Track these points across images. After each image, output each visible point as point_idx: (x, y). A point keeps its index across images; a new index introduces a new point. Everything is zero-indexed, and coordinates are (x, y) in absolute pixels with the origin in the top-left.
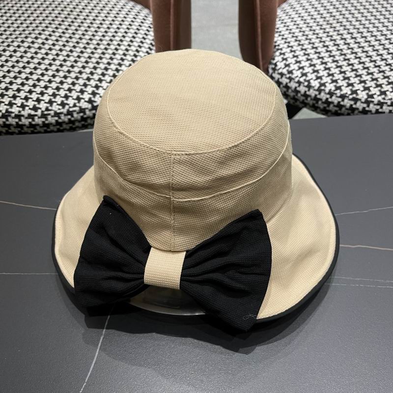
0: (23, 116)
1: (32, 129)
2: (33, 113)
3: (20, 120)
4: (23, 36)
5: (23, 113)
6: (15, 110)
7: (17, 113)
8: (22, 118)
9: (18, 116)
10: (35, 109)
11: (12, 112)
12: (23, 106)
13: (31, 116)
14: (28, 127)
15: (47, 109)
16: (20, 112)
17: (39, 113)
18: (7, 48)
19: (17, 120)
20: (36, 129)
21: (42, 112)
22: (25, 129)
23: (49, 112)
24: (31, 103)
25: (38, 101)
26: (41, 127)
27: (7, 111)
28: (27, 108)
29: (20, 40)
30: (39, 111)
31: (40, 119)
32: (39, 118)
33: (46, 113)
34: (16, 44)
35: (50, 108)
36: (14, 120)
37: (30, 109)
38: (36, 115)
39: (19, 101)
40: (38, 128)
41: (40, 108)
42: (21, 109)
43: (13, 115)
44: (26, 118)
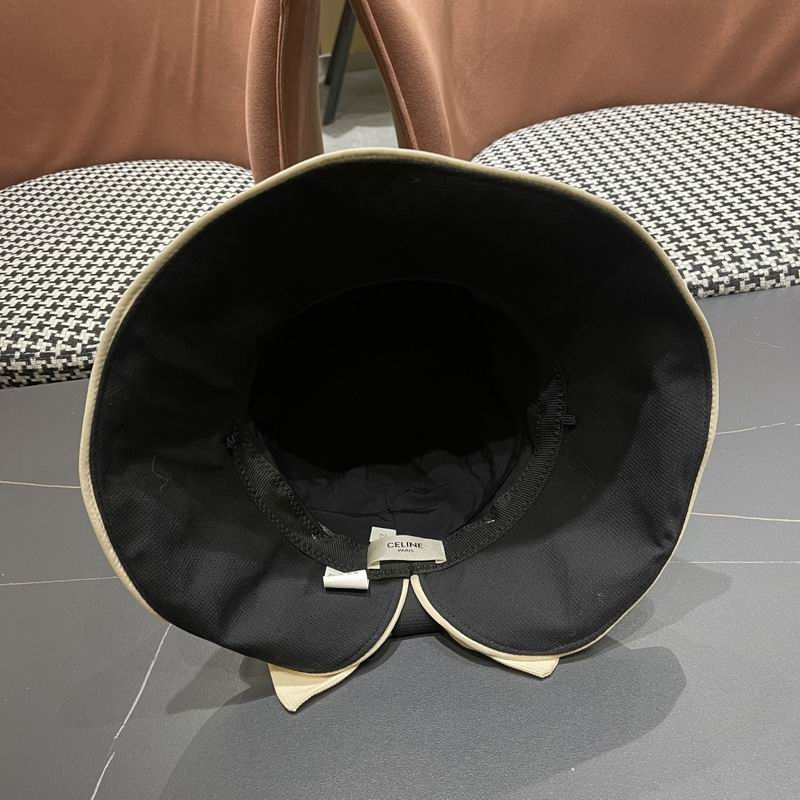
0: (53, 354)
1: (68, 375)
2: (69, 348)
3: (49, 362)
4: (59, 234)
5: (53, 350)
6: (41, 346)
7: (44, 351)
8: (52, 358)
9: (46, 356)
10: (72, 342)
11: (36, 351)
12: (53, 340)
13: (65, 354)
14: (61, 372)
15: (91, 341)
16: (48, 348)
17: (78, 348)
18: (32, 254)
19: (44, 362)
20: (74, 374)
21: (84, 345)
22: (57, 375)
23: (94, 346)
24: (66, 334)
25: (78, 329)
26: (81, 370)
27: (28, 349)
28: (60, 342)
29: (53, 240)
30: (79, 345)
31: (79, 358)
32: (78, 356)
33: (88, 347)
34: (46, 247)
35: (96, 339)
36: (39, 362)
37: (64, 343)
38: (74, 352)
39: (47, 333)
40: (77, 371)
41: (80, 341)
42: (50, 344)
43: (38, 354)
44: (58, 358)
